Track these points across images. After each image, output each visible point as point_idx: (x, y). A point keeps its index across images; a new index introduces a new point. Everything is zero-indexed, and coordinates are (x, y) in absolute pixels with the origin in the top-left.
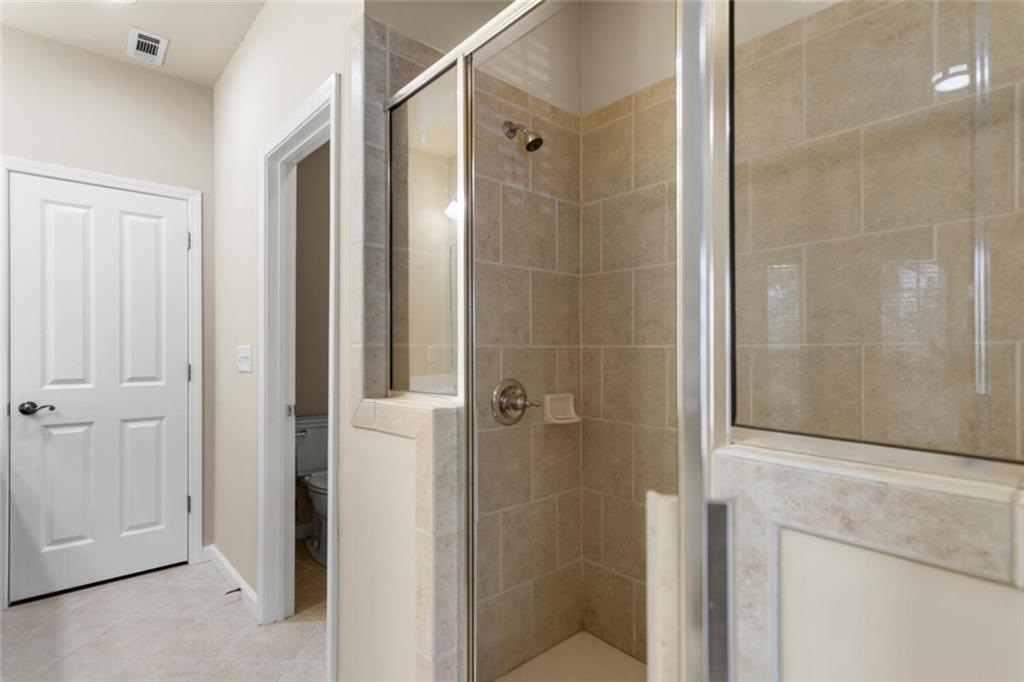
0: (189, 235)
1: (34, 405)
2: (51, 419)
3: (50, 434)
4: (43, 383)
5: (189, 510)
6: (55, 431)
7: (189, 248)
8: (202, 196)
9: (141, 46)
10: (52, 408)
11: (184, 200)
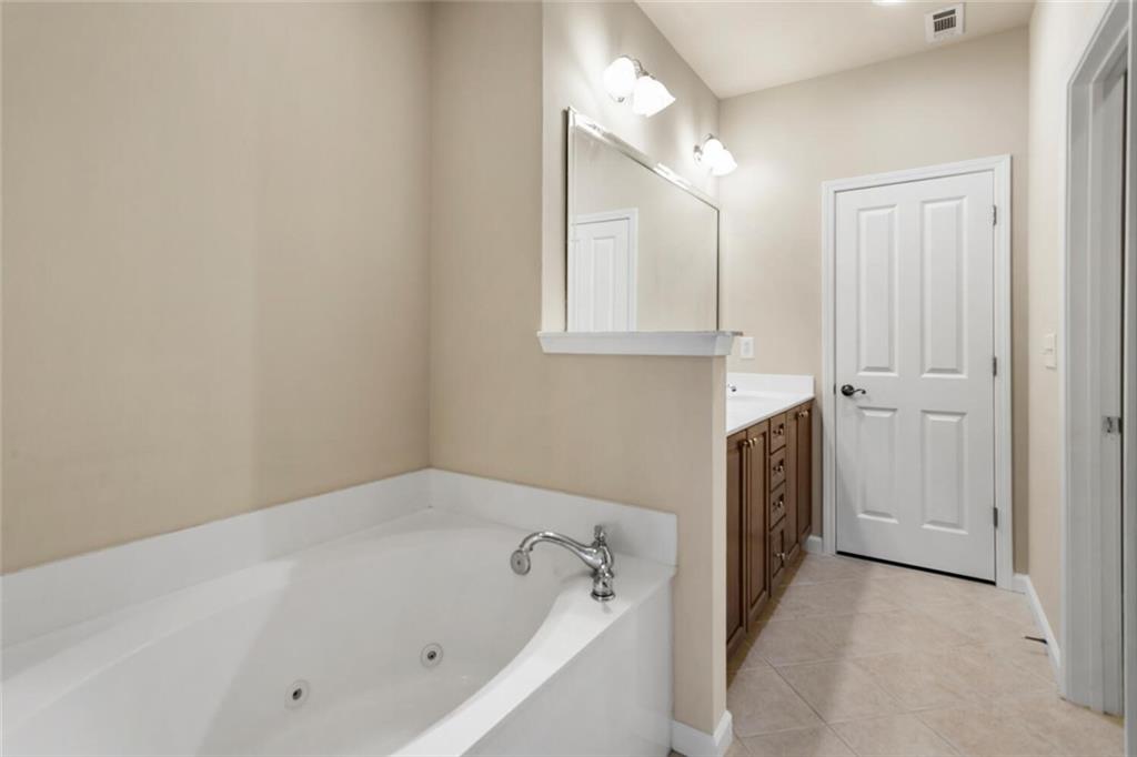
0: (995, 209)
1: (851, 388)
2: (863, 402)
3: (864, 415)
4: (858, 370)
5: (996, 524)
6: (867, 413)
7: (995, 222)
8: (1012, 158)
9: (939, 27)
10: (864, 392)
11: (990, 170)
